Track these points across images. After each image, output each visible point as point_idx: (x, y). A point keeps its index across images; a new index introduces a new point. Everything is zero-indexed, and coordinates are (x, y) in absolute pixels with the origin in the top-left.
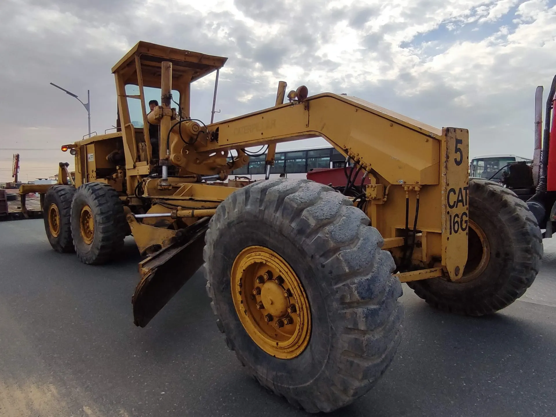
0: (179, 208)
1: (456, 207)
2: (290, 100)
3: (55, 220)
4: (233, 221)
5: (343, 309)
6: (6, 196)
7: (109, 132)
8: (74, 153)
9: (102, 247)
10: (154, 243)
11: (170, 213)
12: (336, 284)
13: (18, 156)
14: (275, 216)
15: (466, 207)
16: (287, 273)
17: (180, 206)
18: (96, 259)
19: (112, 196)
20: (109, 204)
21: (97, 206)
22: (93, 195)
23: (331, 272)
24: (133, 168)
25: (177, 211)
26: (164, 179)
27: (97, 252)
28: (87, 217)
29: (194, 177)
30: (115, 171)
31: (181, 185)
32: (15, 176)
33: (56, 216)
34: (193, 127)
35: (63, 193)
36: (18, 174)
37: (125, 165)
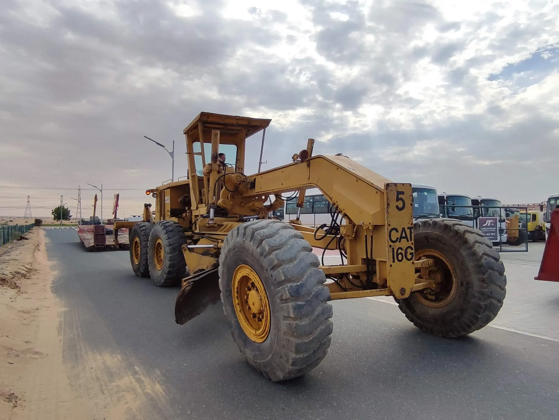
0: (220, 241)
1: (400, 242)
2: (294, 161)
3: (138, 250)
4: (231, 248)
5: (283, 303)
6: (105, 231)
7: (180, 180)
8: (155, 196)
9: (169, 273)
10: (201, 267)
11: (213, 245)
12: (279, 287)
13: (118, 196)
14: (250, 244)
15: (410, 242)
16: (258, 282)
17: (220, 239)
18: (164, 282)
19: (179, 232)
20: (176, 237)
21: (167, 239)
22: (164, 230)
23: (275, 280)
24: (196, 209)
25: (218, 243)
26: (212, 218)
27: (165, 276)
28: (159, 248)
29: (236, 217)
30: (185, 211)
31: (225, 223)
32: (115, 213)
33: (138, 247)
34: (237, 177)
35: (144, 228)
36: (117, 212)
37: (191, 206)
